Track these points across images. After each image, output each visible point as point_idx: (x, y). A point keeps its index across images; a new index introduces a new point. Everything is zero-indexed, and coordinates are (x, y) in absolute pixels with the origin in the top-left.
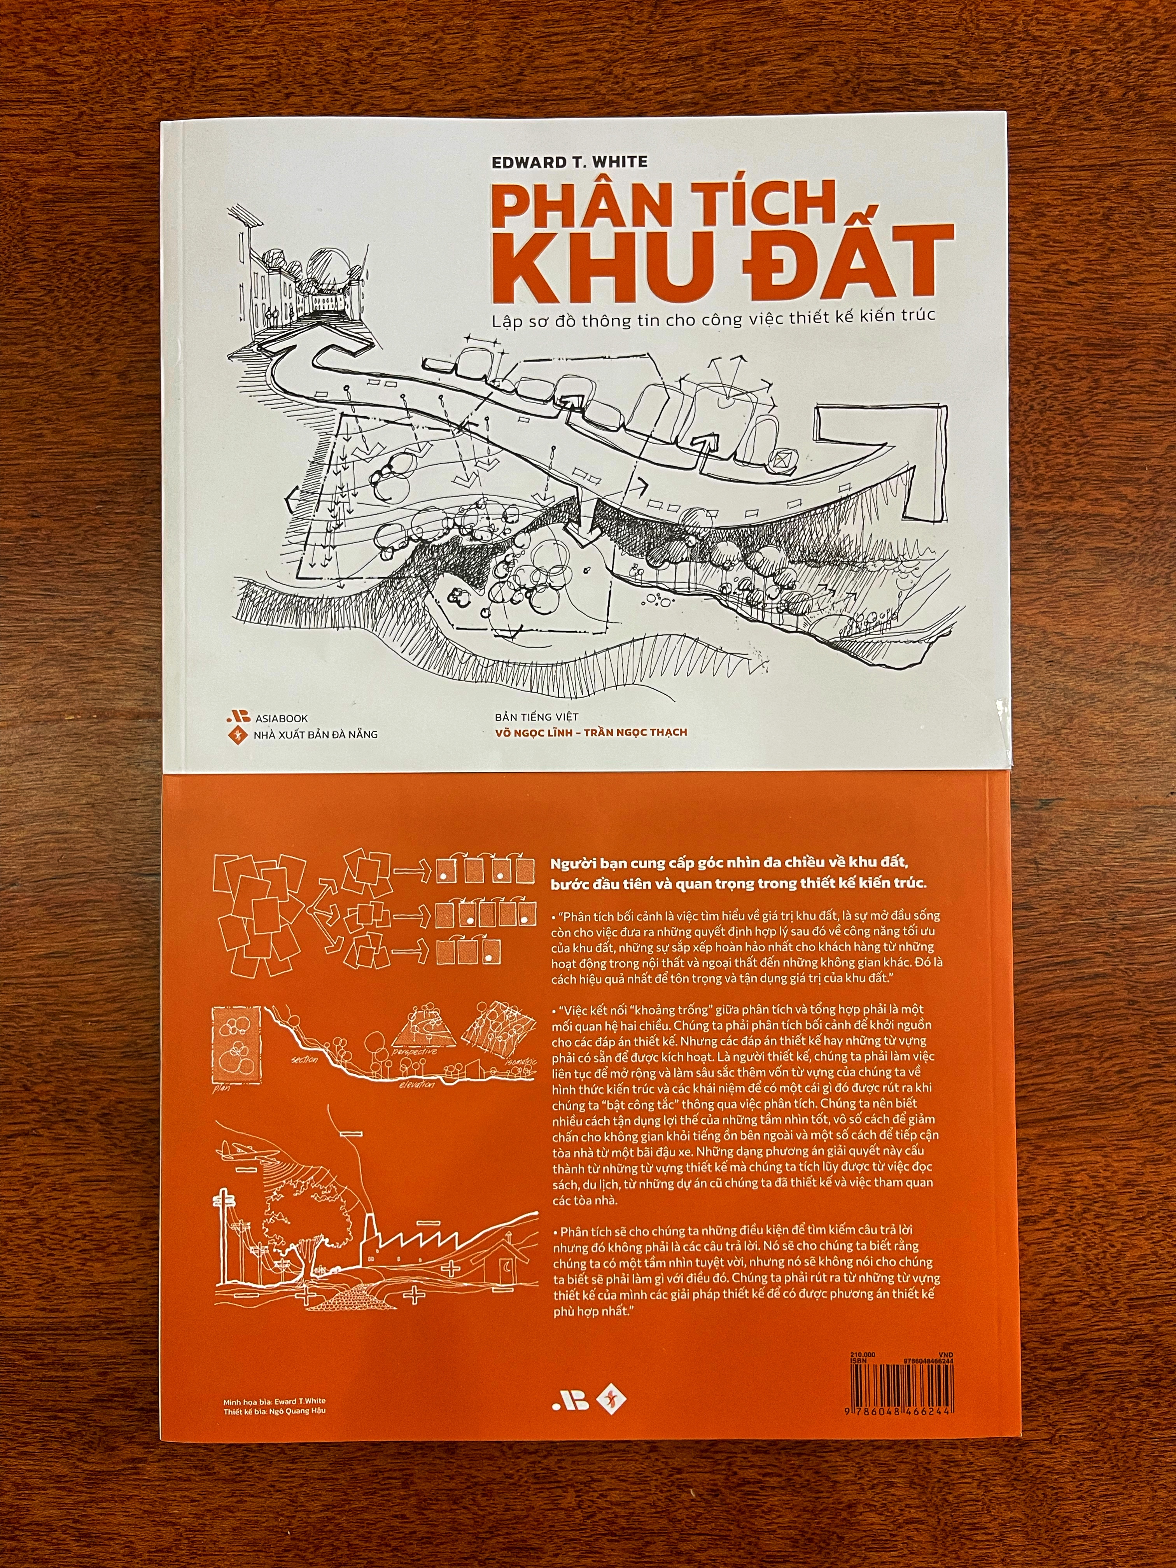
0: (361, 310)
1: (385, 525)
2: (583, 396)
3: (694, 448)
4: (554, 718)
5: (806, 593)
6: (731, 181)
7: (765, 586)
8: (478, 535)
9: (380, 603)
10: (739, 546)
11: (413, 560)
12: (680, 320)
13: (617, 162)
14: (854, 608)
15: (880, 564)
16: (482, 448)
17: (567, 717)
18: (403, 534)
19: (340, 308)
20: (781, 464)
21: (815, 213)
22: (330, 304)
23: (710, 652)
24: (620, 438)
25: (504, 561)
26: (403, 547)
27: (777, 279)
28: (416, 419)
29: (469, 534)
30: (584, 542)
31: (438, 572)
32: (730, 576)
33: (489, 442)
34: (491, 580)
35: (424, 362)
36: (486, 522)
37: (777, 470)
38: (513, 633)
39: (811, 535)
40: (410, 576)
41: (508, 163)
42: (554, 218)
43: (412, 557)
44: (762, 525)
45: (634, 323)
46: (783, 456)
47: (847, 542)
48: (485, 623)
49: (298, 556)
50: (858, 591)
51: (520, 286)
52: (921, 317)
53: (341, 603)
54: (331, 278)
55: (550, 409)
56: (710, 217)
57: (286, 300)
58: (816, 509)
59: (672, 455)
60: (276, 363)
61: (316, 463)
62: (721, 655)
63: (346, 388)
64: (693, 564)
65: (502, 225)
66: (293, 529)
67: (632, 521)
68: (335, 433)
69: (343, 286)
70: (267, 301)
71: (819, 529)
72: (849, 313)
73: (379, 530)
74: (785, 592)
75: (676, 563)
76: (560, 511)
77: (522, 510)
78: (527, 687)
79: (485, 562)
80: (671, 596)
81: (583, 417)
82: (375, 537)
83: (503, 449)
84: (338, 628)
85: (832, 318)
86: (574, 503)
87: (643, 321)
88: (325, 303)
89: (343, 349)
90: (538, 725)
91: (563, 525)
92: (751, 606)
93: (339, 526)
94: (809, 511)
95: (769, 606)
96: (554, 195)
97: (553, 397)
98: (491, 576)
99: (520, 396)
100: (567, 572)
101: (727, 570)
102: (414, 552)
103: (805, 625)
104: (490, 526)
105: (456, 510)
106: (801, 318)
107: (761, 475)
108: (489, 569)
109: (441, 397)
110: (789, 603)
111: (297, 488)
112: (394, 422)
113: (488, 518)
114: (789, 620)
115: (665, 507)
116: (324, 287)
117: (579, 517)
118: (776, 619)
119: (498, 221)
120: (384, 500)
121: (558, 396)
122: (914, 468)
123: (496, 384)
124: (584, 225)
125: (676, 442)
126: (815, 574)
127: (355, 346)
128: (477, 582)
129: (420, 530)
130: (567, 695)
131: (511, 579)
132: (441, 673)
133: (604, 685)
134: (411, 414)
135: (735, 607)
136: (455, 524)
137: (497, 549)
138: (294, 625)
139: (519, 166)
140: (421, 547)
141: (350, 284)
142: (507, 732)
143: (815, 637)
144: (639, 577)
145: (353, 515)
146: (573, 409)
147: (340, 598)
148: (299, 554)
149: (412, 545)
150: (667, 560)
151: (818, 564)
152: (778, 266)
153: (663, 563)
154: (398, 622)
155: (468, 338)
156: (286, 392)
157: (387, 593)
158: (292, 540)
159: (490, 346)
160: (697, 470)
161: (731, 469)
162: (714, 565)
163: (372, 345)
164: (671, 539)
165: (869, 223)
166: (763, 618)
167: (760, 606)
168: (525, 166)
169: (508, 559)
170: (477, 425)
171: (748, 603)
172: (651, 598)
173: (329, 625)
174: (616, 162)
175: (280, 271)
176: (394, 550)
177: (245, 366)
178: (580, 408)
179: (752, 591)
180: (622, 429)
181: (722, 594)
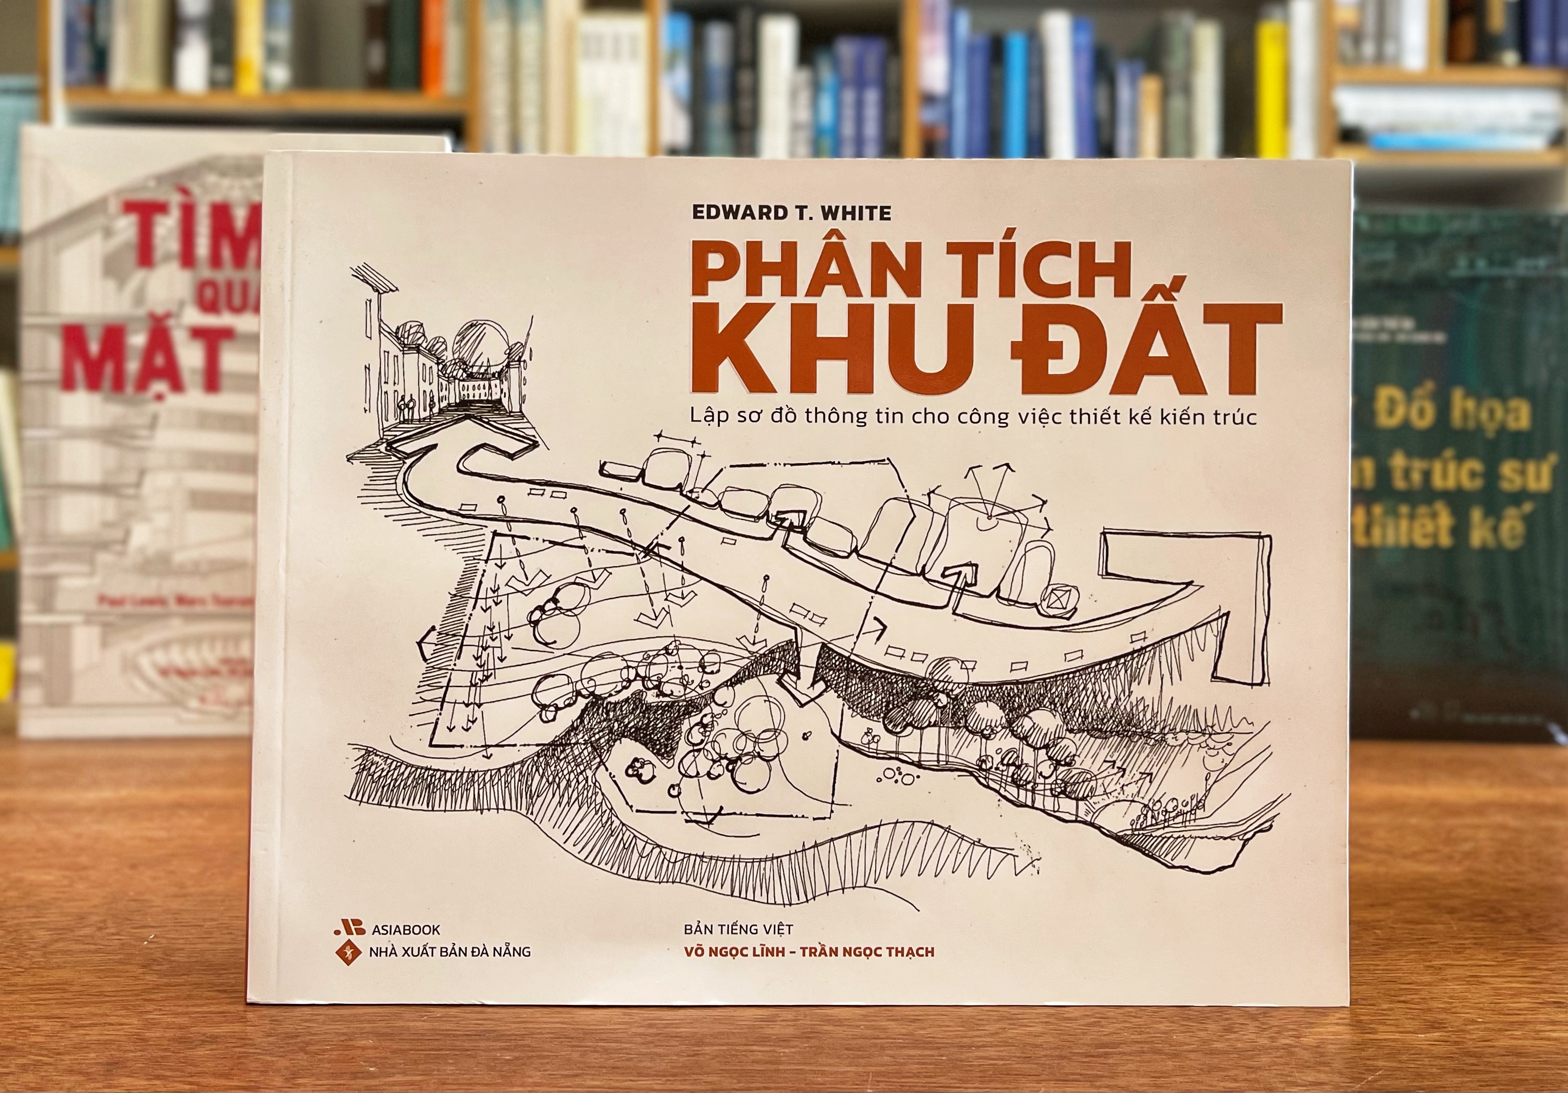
0: (522, 399)
1: (546, 677)
2: (805, 512)
3: (945, 581)
4: (761, 931)
5: (1088, 772)
6: (997, 240)
7: (1036, 760)
8: (667, 689)
9: (537, 778)
10: (1002, 708)
11: (582, 722)
12: (930, 417)
13: (853, 213)
14: (1149, 793)
15: (1182, 737)
16: (674, 577)
17: (778, 929)
18: (570, 688)
19: (495, 397)
20: (1058, 604)
21: (1104, 285)
22: (482, 391)
23: (965, 845)
24: (851, 567)
25: (700, 724)
26: (570, 705)
27: (1056, 367)
28: (591, 540)
29: (655, 687)
30: (804, 699)
31: (615, 736)
32: (992, 746)
33: (683, 569)
34: (683, 748)
35: (602, 467)
36: (677, 673)
37: (1052, 612)
38: (710, 817)
39: (1095, 696)
40: (577, 743)
41: (713, 212)
42: (771, 285)
43: (581, 717)
44: (1033, 682)
45: (871, 418)
46: (1059, 593)
47: (1141, 707)
48: (673, 804)
49: (432, 717)
50: (1154, 771)
51: (727, 371)
52: (1238, 420)
53: (488, 778)
54: (484, 359)
55: (763, 528)
56: (970, 286)
57: (425, 386)
58: (1101, 663)
59: (916, 589)
60: (411, 467)
61: (459, 596)
62: (978, 850)
63: (501, 500)
64: (943, 730)
65: (705, 293)
66: (427, 682)
67: (866, 673)
68: (485, 558)
69: (498, 369)
70: (400, 388)
71: (1105, 689)
72: (1147, 412)
73: (539, 683)
74: (1061, 769)
75: (922, 729)
76: (773, 659)
77: (725, 658)
78: (727, 889)
79: (675, 724)
80: (915, 771)
81: (805, 539)
82: (534, 692)
83: (702, 578)
84: (482, 811)
85: (1124, 417)
86: (791, 649)
87: (883, 417)
88: (476, 391)
89: (498, 449)
90: (739, 940)
91: (777, 677)
92: (1018, 787)
93: (487, 677)
94: (1093, 666)
95: (1041, 787)
96: (771, 254)
97: (767, 513)
98: (682, 743)
99: (725, 511)
100: (782, 738)
101: (987, 738)
102: (583, 711)
103: (1087, 813)
104: (683, 678)
105: (639, 657)
106: (1085, 417)
107: (1030, 617)
108: (680, 732)
109: (623, 512)
110: (1066, 783)
111: (433, 628)
112: (562, 544)
113: (681, 668)
114: (1067, 805)
115: (908, 655)
116: (475, 369)
117: (798, 667)
118: (1049, 804)
119: (699, 288)
120: (546, 644)
121: (773, 511)
122: (1228, 613)
123: (694, 496)
124: (808, 294)
125: (923, 573)
126: (1100, 748)
127: (513, 446)
128: (665, 750)
129: (592, 683)
130: (779, 901)
131: (708, 747)
132: (614, 870)
133: (828, 887)
134: (584, 533)
135: (997, 787)
136: (637, 675)
137: (692, 707)
138: (424, 807)
139: (727, 217)
140: (593, 704)
141: (508, 366)
142: (698, 951)
143: (1099, 828)
144: (873, 746)
145: (505, 664)
146: (791, 528)
147: (485, 772)
148: (435, 715)
149: (582, 703)
150: (910, 724)
151: (1104, 735)
152: (1057, 350)
153: (905, 727)
154: (560, 803)
155: (659, 436)
156: (421, 504)
157: (547, 764)
158: (426, 696)
159: (686, 447)
160: (949, 609)
161: (992, 609)
162: (970, 732)
163: (535, 445)
164: (915, 697)
165: (1175, 300)
166: (1033, 802)
167: (1029, 787)
168: (735, 217)
169: (705, 721)
170: (668, 548)
171: (1014, 782)
172: (889, 773)
173: (470, 806)
174: (851, 213)
175: (418, 349)
176: (558, 709)
177: (369, 471)
178: (801, 527)
179: (1019, 767)
180: (854, 554)
181: (981, 769)
